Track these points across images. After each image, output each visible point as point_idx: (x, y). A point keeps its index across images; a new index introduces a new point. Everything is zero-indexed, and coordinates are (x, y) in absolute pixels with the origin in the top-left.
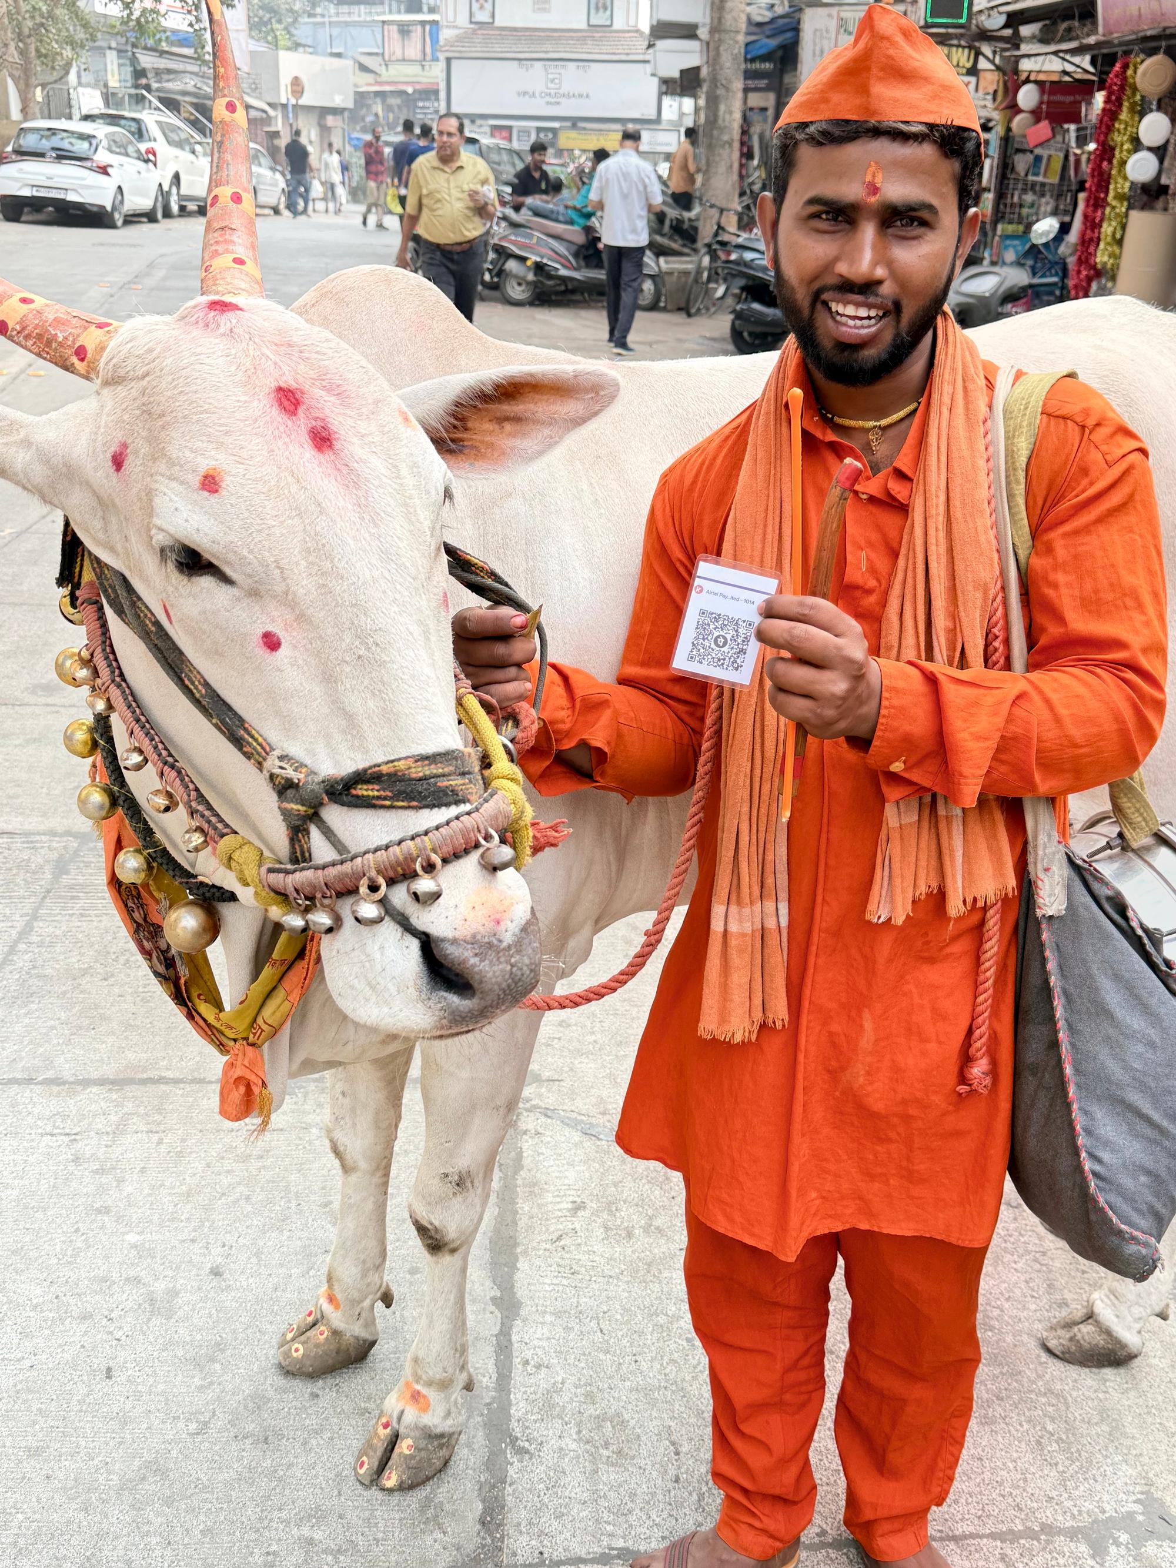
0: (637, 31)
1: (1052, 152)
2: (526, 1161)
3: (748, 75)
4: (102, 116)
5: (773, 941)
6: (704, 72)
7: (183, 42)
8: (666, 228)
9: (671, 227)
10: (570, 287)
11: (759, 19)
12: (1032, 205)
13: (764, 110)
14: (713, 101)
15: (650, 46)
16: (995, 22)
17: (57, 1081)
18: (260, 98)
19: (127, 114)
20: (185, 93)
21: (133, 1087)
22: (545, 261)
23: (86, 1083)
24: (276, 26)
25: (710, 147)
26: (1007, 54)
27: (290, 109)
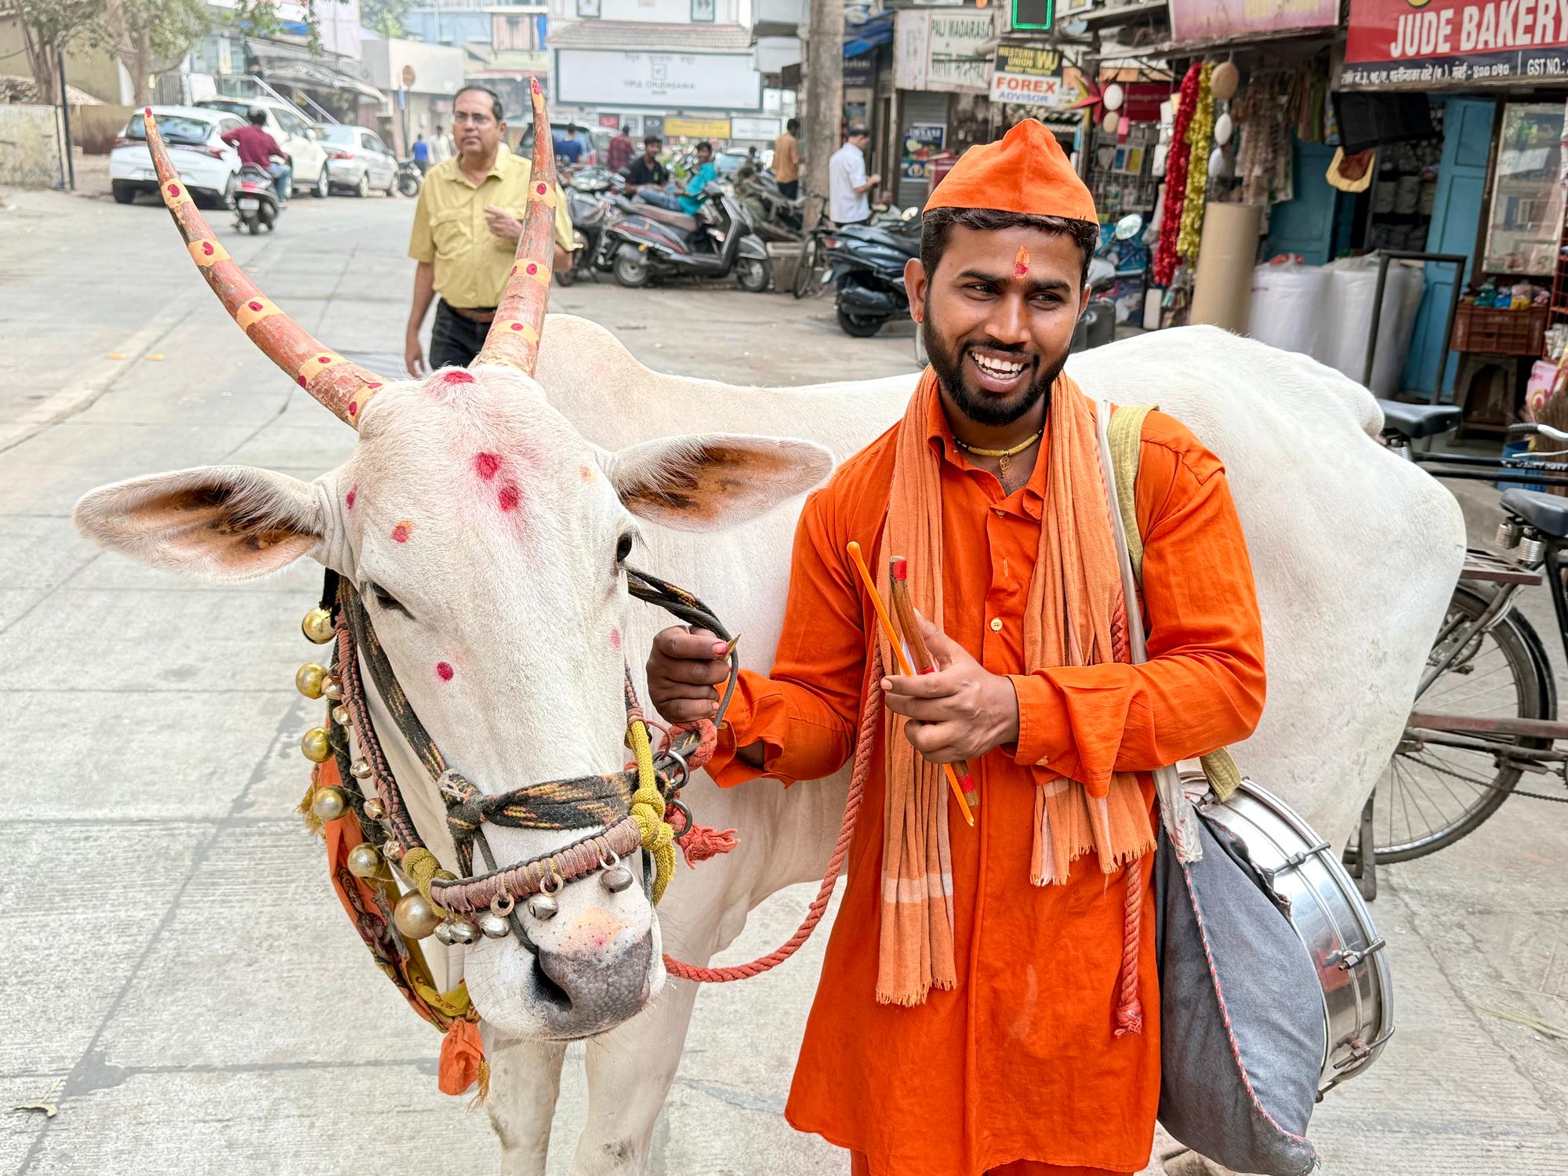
0: (739, 26)
1: (1133, 147)
2: (674, 1133)
3: (848, 73)
4: (215, 103)
5: (939, 909)
6: (805, 69)
7: (296, 29)
8: (773, 215)
9: (778, 214)
10: (682, 270)
11: (855, 20)
12: (1116, 196)
13: (862, 104)
14: (814, 98)
15: (753, 44)
16: (1077, 29)
17: (208, 1068)
18: (372, 85)
19: (240, 101)
20: (297, 80)
21: (282, 1072)
22: (657, 246)
23: (236, 1069)
24: (388, 16)
25: (813, 141)
26: (1088, 57)
27: (402, 96)
